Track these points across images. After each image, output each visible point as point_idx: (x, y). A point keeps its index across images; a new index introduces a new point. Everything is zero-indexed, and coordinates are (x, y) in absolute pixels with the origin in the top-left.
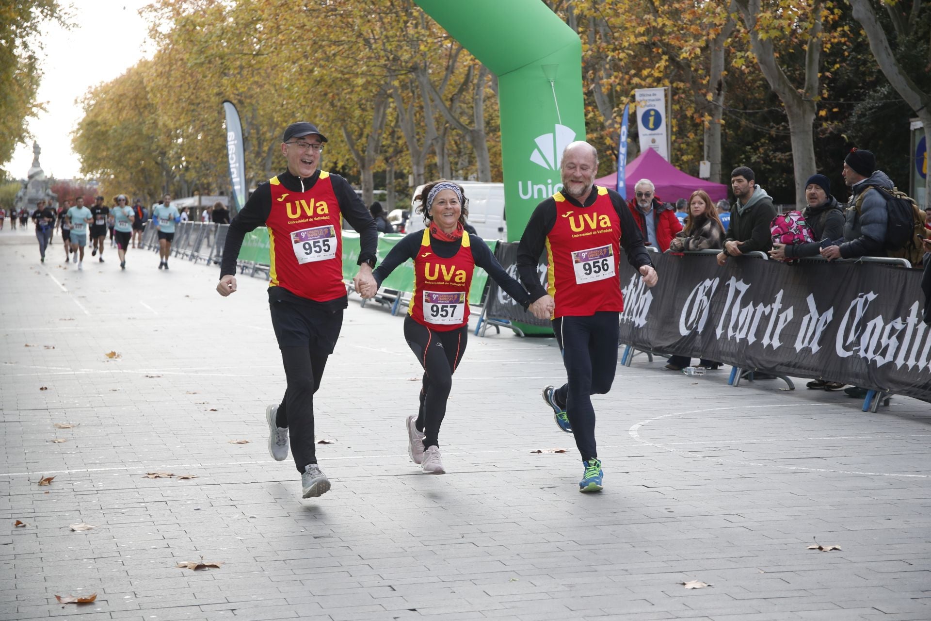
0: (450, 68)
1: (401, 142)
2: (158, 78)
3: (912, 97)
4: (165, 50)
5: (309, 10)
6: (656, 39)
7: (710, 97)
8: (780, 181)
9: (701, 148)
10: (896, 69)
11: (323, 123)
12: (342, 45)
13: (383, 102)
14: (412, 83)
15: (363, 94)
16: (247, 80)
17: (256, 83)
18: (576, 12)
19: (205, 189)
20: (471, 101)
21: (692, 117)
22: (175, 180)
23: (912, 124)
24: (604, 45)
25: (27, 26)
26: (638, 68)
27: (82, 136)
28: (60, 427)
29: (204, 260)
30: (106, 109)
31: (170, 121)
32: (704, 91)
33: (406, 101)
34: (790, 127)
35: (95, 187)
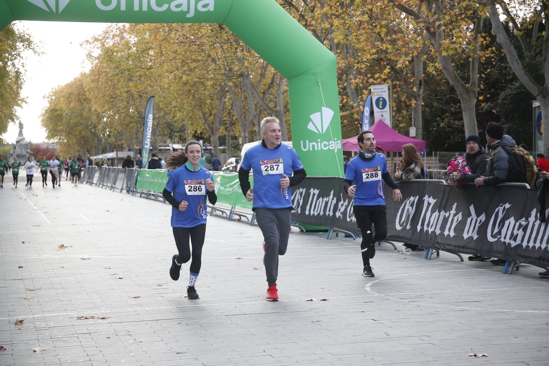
0: (263, 74)
1: (234, 118)
2: (92, 83)
3: (533, 88)
4: (95, 67)
5: (180, 42)
6: (382, 56)
7: (415, 89)
8: (458, 138)
9: (411, 119)
10: (523, 72)
11: (188, 108)
12: (199, 62)
13: (224, 95)
14: (240, 84)
15: (212, 90)
16: (144, 83)
17: (149, 85)
18: (336, 41)
19: (119, 147)
20: (275, 93)
21: (405, 102)
22: (103, 142)
23: (534, 104)
24: (352, 60)
25: (15, 54)
26: (373, 73)
27: (48, 117)
28: (29, 290)
29: (119, 189)
30: (62, 102)
31: (99, 108)
32: (411, 86)
33: (237, 94)
34: (462, 106)
35: (55, 147)
